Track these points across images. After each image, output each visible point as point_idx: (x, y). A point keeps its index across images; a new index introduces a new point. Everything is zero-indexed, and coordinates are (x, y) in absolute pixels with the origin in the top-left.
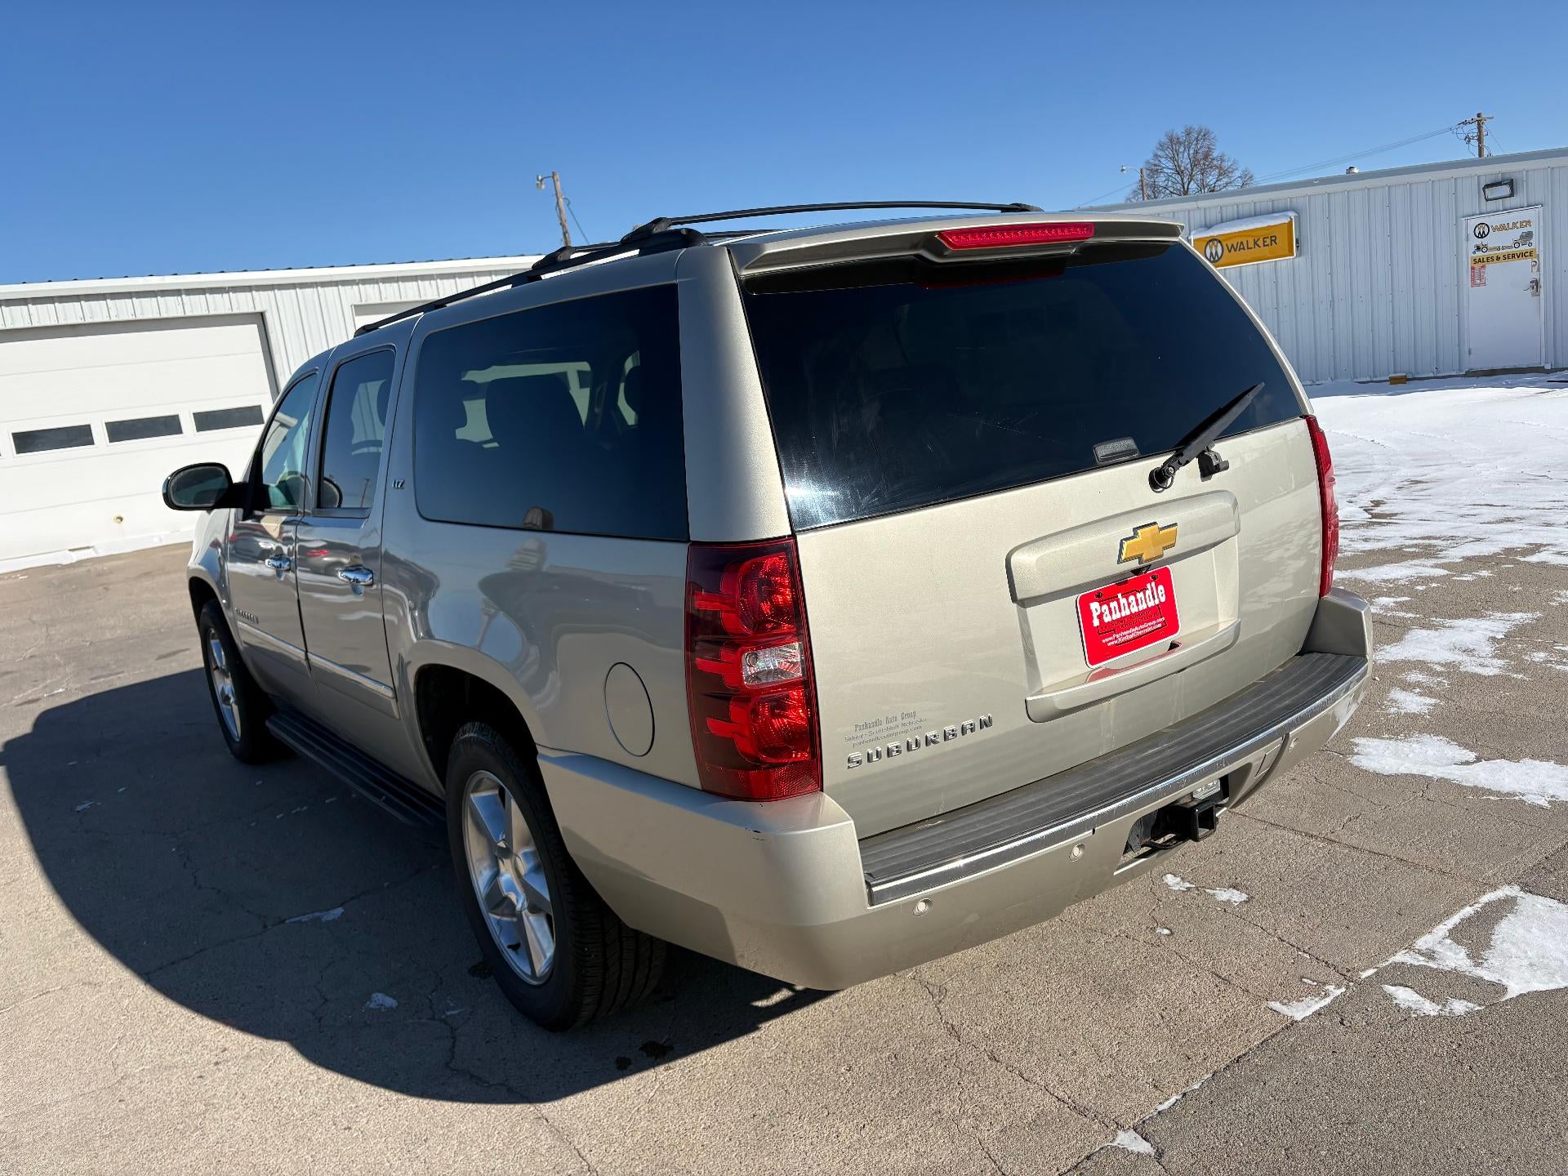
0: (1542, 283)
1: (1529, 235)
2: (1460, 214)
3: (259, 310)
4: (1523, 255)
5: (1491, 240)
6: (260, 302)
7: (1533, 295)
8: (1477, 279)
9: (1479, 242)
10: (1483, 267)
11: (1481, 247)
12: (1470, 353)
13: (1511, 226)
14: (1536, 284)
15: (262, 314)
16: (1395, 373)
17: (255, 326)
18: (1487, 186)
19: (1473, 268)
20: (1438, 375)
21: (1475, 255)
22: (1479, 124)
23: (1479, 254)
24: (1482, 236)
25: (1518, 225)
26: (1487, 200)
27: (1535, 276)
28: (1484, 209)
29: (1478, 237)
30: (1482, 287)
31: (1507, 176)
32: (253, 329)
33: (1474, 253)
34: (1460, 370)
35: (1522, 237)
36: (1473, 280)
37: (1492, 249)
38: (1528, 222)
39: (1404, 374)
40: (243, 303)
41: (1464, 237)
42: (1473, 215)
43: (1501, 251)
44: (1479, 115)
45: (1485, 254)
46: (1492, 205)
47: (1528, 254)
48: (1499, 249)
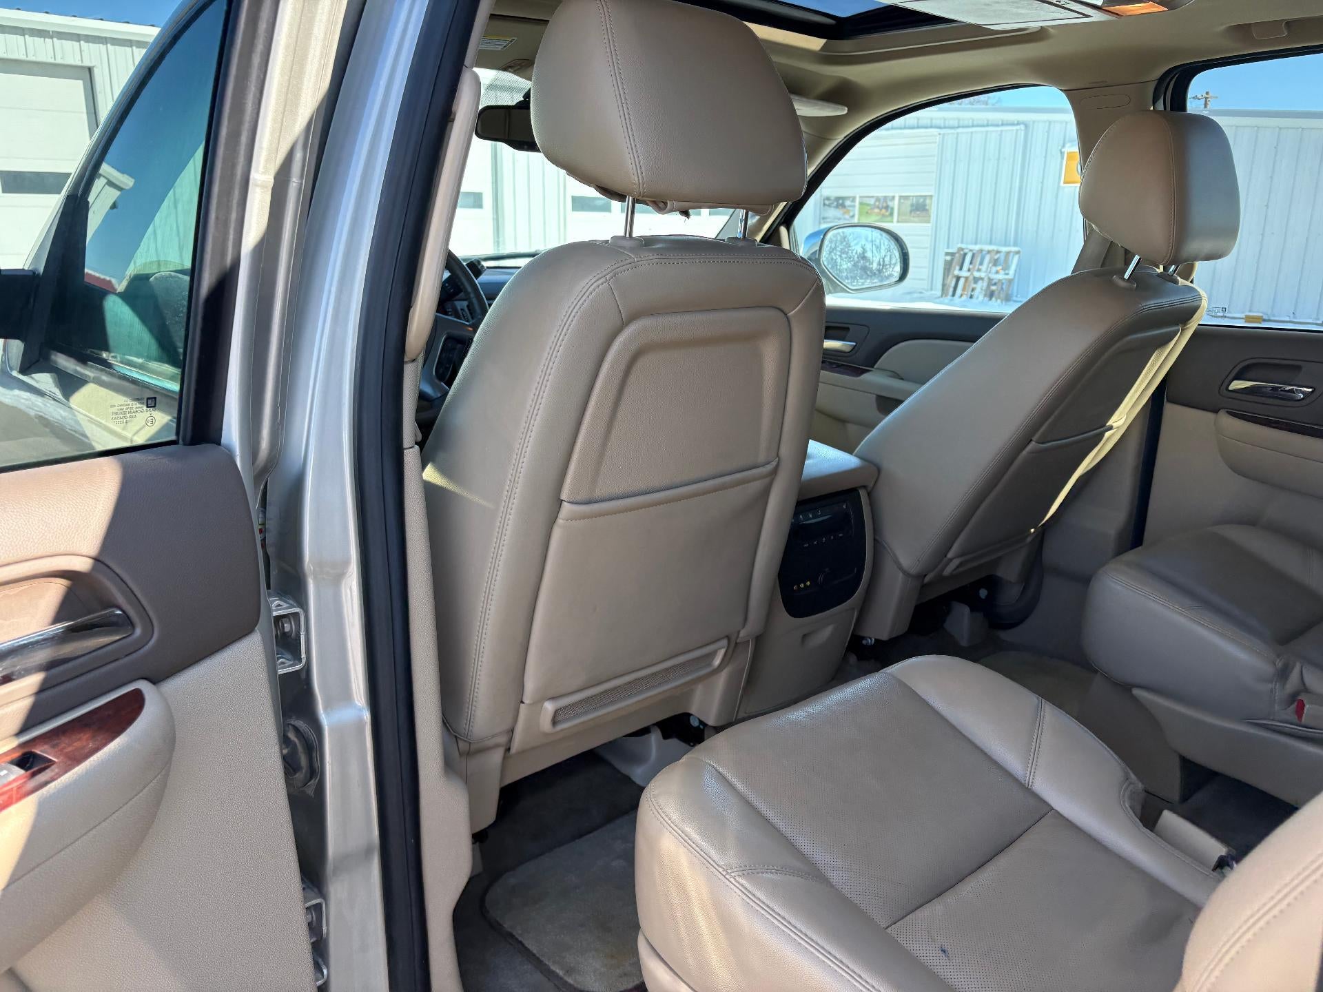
3: (87, 63)
6: (91, 55)
15: (90, 70)
16: (1250, 311)
17: (80, 83)
20: (1294, 320)
22: (1206, 101)
32: (77, 86)
39: (1261, 315)
40: (70, 53)
44: (1207, 93)
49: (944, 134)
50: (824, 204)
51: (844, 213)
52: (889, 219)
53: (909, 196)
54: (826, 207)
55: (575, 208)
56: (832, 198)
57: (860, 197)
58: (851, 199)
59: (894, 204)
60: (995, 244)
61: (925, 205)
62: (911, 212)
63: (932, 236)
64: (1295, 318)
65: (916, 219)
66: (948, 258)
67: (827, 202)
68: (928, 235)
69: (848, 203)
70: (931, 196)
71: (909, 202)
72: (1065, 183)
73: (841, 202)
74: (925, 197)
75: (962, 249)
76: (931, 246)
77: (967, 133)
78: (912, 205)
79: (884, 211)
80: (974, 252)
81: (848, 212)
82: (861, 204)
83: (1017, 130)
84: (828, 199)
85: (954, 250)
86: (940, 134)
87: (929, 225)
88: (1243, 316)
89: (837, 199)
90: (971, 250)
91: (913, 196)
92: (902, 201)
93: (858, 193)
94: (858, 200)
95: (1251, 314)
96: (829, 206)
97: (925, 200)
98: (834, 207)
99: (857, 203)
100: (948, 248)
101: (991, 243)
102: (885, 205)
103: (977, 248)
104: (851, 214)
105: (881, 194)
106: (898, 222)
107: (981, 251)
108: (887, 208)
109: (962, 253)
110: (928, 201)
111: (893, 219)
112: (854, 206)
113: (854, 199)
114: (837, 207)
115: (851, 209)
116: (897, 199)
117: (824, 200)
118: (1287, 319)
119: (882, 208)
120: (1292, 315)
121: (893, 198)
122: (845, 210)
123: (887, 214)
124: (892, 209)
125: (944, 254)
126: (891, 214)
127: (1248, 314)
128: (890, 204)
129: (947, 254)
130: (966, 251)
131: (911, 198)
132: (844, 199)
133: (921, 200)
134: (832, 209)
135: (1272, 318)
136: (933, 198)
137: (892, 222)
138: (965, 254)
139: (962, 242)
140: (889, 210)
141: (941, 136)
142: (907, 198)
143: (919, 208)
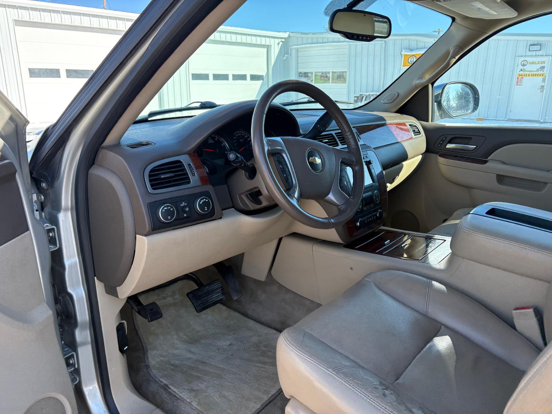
0: (545, 87)
1: (543, 67)
2: (516, 55)
4: (539, 75)
5: (527, 68)
7: (541, 92)
8: (519, 82)
9: (522, 67)
10: (522, 78)
11: (523, 70)
12: (510, 112)
13: (537, 63)
14: (543, 87)
18: (531, 45)
19: (518, 78)
20: (496, 119)
21: (519, 73)
23: (522, 72)
24: (524, 65)
25: (540, 63)
26: (529, 51)
27: (543, 84)
28: (527, 54)
29: (522, 66)
30: (520, 86)
31: (539, 42)
33: (519, 72)
34: (505, 118)
35: (540, 68)
36: (517, 83)
37: (527, 71)
38: (544, 62)
41: (516, 64)
42: (522, 56)
43: (531, 72)
45: (524, 73)
46: (530, 53)
47: (542, 75)
48: (530, 71)
49: (350, 45)
50: (299, 76)
51: (308, 80)
52: (328, 82)
53: (336, 72)
54: (300, 77)
55: (193, 79)
56: (303, 73)
57: (315, 72)
58: (311, 73)
59: (330, 75)
60: (374, 92)
61: (343, 76)
62: (337, 78)
63: (347, 89)
64: (496, 118)
65: (339, 82)
66: (356, 99)
67: (300, 75)
68: (345, 89)
69: (309, 75)
70: (346, 72)
71: (336, 75)
72: (403, 66)
73: (306, 74)
74: (343, 72)
75: (362, 95)
76: (347, 93)
77: (360, 44)
78: (338, 76)
79: (325, 78)
80: (367, 95)
81: (310, 78)
82: (315, 75)
83: (381, 43)
84: (301, 73)
85: (358, 95)
86: (348, 45)
87: (346, 84)
88: (476, 118)
89: (305, 73)
90: (365, 95)
91: (338, 72)
92: (333, 74)
93: (314, 70)
94: (314, 74)
95: (479, 117)
96: (301, 76)
97: (343, 74)
98: (304, 77)
99: (314, 75)
100: (355, 94)
101: (372, 92)
102: (326, 75)
103: (368, 94)
104: (311, 79)
105: (324, 71)
106: (332, 83)
107: (369, 95)
108: (327, 77)
109: (362, 96)
110: (344, 74)
111: (330, 81)
112: (312, 76)
113: (312, 73)
114: (305, 77)
115: (311, 77)
116: (331, 73)
117: (299, 74)
118: (493, 119)
119: (325, 77)
120: (495, 117)
121: (329, 72)
122: (308, 78)
123: (327, 79)
124: (329, 77)
125: (354, 97)
126: (329, 79)
127: (478, 117)
128: (328, 75)
129: (355, 97)
130: (363, 95)
131: (337, 73)
132: (307, 73)
133: (342, 74)
134: (303, 77)
135: (487, 119)
136: (347, 73)
137: (329, 83)
138: (363, 97)
139: (361, 92)
140: (328, 78)
141: (349, 45)
142: (335, 72)
143: (340, 77)
